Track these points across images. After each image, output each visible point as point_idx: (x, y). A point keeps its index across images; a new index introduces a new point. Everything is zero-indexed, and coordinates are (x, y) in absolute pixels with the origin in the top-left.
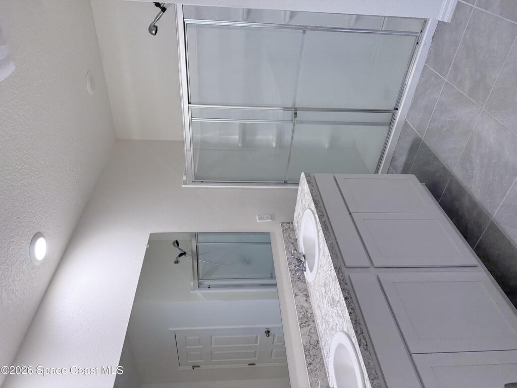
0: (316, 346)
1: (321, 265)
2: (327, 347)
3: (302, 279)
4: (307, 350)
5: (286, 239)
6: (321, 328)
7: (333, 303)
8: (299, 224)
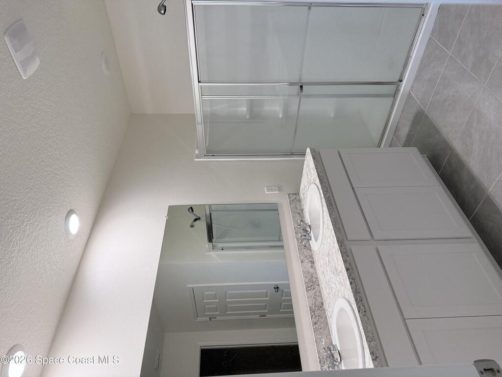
0: (321, 307)
1: (325, 237)
2: (331, 309)
3: (308, 247)
4: (312, 311)
5: (293, 210)
6: (325, 292)
7: (336, 272)
8: (305, 196)
